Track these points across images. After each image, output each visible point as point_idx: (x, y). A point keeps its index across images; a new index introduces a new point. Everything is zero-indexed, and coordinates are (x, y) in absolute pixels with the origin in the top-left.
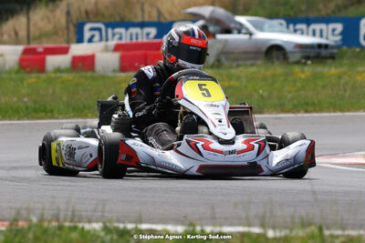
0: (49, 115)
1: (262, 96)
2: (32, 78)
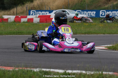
0: (22, 34)
1: (76, 30)
2: (17, 24)
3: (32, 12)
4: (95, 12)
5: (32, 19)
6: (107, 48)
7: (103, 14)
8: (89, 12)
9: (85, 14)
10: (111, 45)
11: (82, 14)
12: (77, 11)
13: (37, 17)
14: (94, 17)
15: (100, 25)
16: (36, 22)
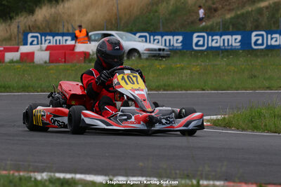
3: (32, 37)
4: (180, 38)
5: (32, 54)
6: (209, 124)
7: (201, 43)
8: (167, 38)
9: (158, 42)
10: (219, 117)
11: (150, 42)
12: (138, 35)
13: (42, 50)
14: (180, 50)
15: (194, 69)
16: (42, 62)
